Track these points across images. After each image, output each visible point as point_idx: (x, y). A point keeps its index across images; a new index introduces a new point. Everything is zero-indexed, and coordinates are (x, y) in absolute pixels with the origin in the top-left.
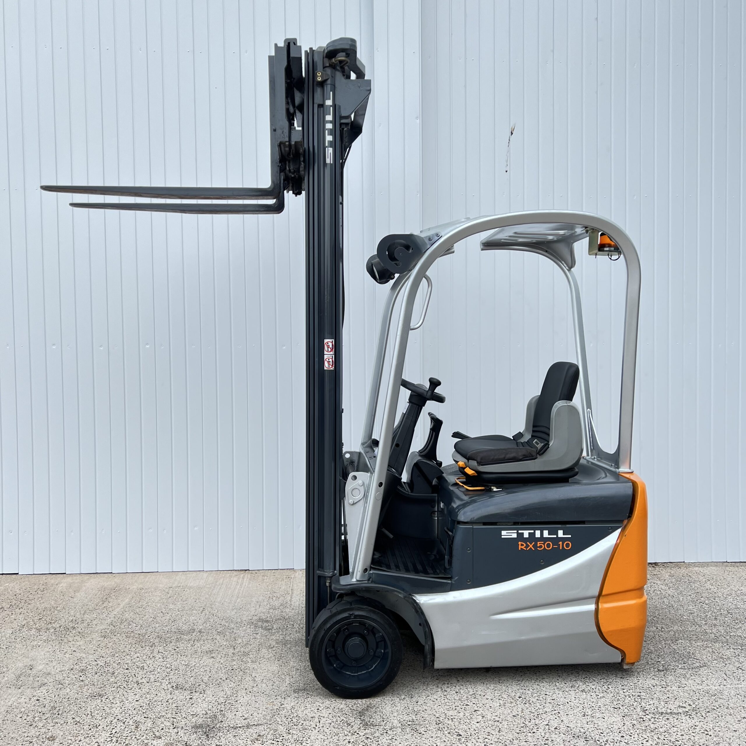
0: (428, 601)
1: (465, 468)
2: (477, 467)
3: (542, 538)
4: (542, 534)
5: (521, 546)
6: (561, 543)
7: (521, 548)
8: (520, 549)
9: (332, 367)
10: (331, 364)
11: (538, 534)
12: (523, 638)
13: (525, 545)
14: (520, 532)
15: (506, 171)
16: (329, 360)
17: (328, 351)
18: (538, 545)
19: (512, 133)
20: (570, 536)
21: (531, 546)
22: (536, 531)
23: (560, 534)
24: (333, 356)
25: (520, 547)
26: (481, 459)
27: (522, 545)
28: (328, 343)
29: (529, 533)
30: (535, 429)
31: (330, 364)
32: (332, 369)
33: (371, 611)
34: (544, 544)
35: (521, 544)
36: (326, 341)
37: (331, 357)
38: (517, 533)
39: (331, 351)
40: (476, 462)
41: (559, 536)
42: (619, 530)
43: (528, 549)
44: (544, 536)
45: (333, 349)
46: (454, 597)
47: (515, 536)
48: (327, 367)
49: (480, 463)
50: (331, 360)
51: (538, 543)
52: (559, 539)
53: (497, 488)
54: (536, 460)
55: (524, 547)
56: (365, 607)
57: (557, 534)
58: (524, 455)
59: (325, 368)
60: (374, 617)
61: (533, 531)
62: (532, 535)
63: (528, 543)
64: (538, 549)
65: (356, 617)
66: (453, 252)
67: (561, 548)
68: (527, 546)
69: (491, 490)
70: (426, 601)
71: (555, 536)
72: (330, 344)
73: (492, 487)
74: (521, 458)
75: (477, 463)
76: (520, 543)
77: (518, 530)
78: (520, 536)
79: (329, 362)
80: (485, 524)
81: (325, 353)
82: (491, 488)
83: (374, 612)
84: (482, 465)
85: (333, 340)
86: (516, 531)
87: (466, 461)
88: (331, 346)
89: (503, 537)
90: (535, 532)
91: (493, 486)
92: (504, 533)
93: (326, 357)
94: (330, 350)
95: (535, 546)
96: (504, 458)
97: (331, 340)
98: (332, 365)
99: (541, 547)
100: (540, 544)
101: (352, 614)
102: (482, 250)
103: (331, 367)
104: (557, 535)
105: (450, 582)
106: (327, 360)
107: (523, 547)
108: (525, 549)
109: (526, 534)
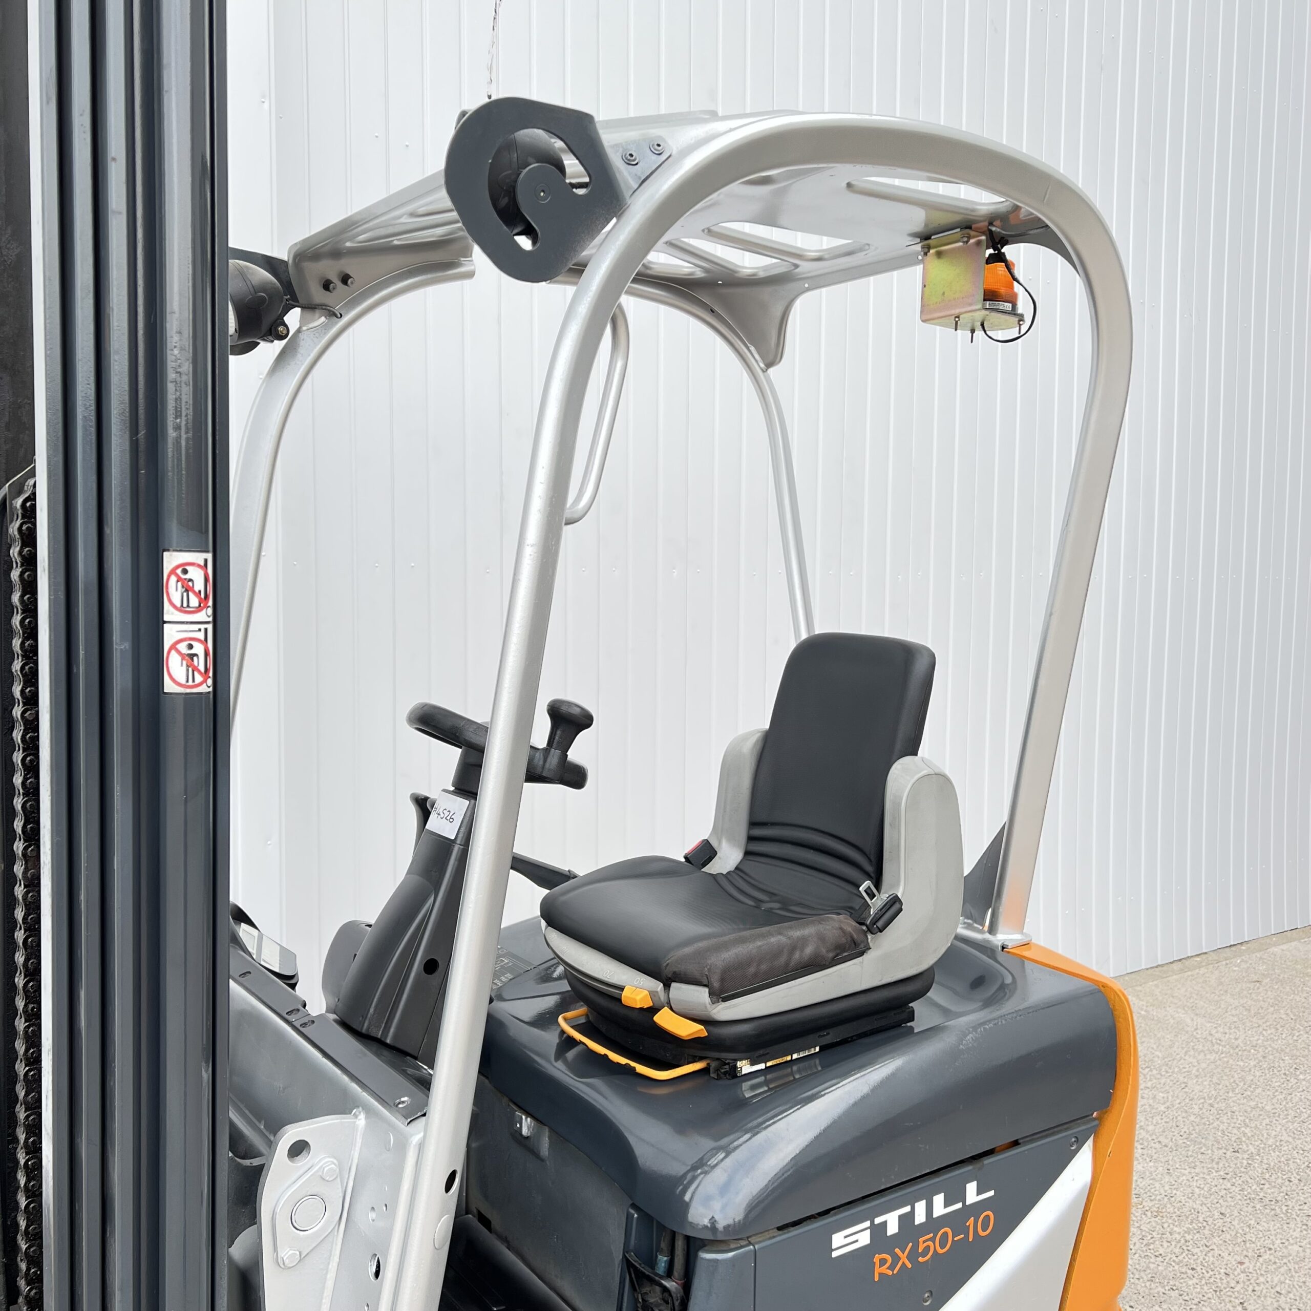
1: (654, 1010)
2: (708, 1006)
4: (929, 1209)
5: (881, 1267)
6: (971, 1222)
7: (879, 1274)
8: (877, 1279)
9: (205, 681)
10: (202, 667)
13: (890, 1260)
14: (877, 1221)
16: (191, 647)
17: (181, 609)
18: (921, 1248)
20: (991, 1193)
21: (903, 1257)
22: (916, 1205)
23: (972, 1194)
24: (210, 627)
25: (877, 1272)
26: (722, 980)
27: (883, 1262)
28: (185, 572)
29: (900, 1217)
30: (758, 832)
31: (195, 669)
32: (204, 689)
34: (933, 1240)
35: (881, 1260)
36: (171, 560)
37: (201, 636)
38: (873, 1227)
39: (199, 609)
40: (707, 990)
41: (968, 1202)
42: (1090, 1142)
43: (895, 1272)
44: (935, 1215)
45: (203, 599)
47: (864, 1239)
48: (182, 680)
49: (720, 995)
50: (199, 649)
51: (921, 1240)
52: (968, 1211)
53: (752, 1064)
55: (888, 1268)
57: (963, 1197)
59: (169, 686)
61: (907, 1209)
62: (906, 1221)
63: (897, 1250)
64: (920, 1259)
67: (971, 1238)
68: (895, 1261)
69: (733, 1073)
71: (959, 1206)
72: (197, 577)
73: (739, 1064)
75: (710, 994)
76: (877, 1258)
77: (872, 1216)
78: (878, 1231)
79: (192, 656)
81: (169, 614)
82: (735, 1067)
84: (725, 1000)
85: (209, 556)
86: (867, 1224)
87: (660, 986)
88: (199, 585)
89: (835, 1254)
90: (912, 1210)
91: (741, 1060)
92: (838, 1239)
93: (170, 634)
94: (194, 602)
95: (913, 1256)
96: (787, 965)
97: (199, 558)
98: (206, 670)
99: (926, 1251)
100: (924, 1242)
103: (199, 678)
104: (964, 1201)
106: (183, 647)
107: (884, 1269)
108: (890, 1273)
109: (892, 1221)
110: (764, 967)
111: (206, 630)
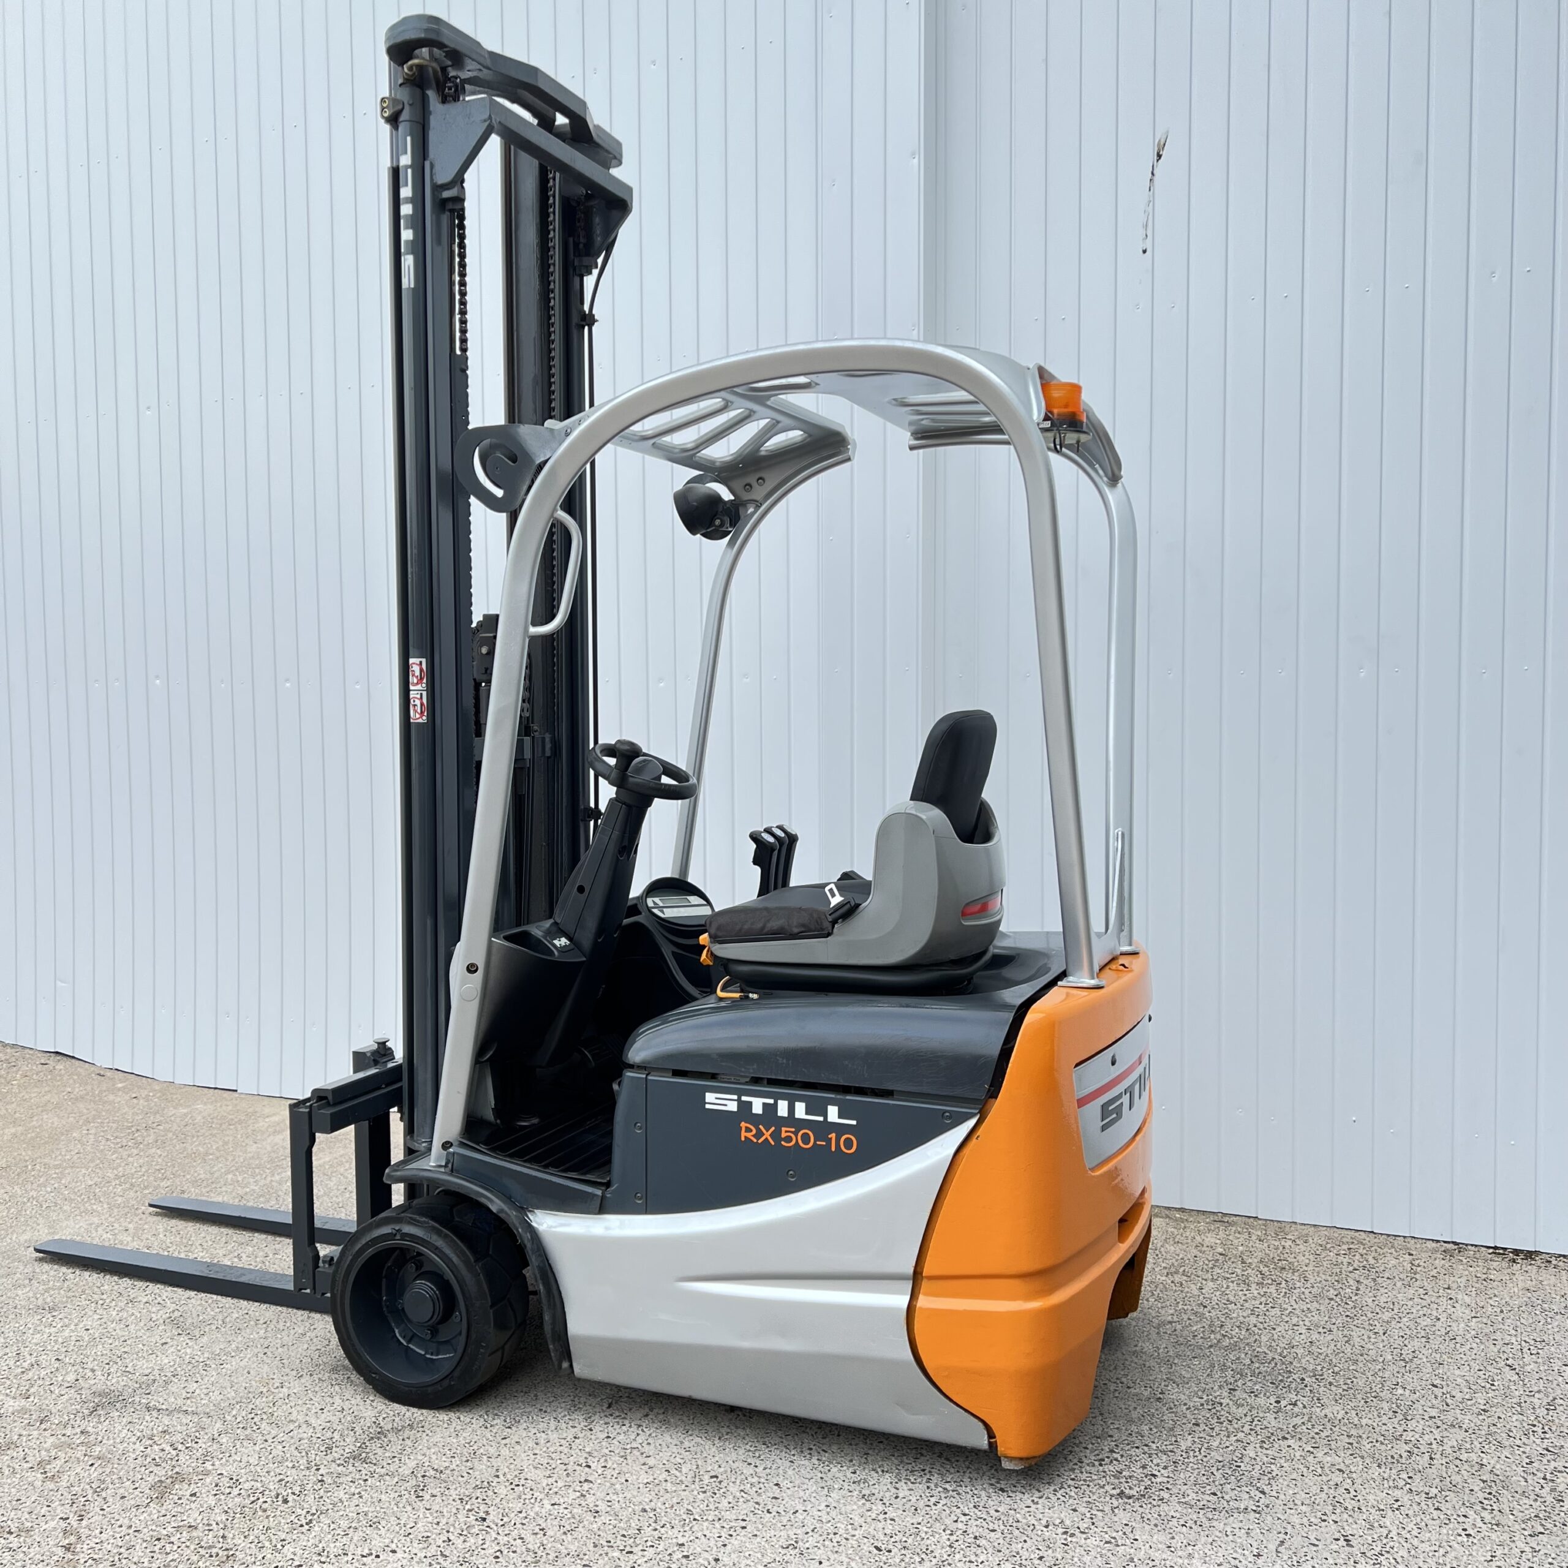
0: (555, 1227)
1: (705, 948)
2: (710, 945)
3: (791, 1119)
4: (791, 1109)
5: (746, 1132)
6: (833, 1136)
7: (745, 1137)
8: (743, 1139)
9: (421, 717)
10: (419, 711)
11: (783, 1108)
12: (746, 1344)
13: (754, 1131)
14: (744, 1098)
15: (1144, 252)
16: (415, 701)
17: (413, 683)
18: (784, 1135)
19: (1159, 156)
20: (854, 1122)
21: (767, 1135)
22: (780, 1102)
23: (833, 1114)
24: (424, 693)
25: (743, 1134)
27: (748, 1130)
28: (413, 667)
29: (764, 1104)
31: (416, 711)
32: (420, 721)
33: (434, 1229)
34: (796, 1135)
35: (746, 1127)
36: (411, 661)
37: (419, 696)
38: (739, 1100)
39: (418, 684)
40: (708, 934)
41: (830, 1119)
42: (972, 1124)
43: (760, 1141)
44: (797, 1116)
45: (421, 679)
46: (607, 1228)
47: (733, 1107)
48: (413, 716)
49: (715, 939)
50: (418, 702)
51: (784, 1129)
52: (828, 1127)
54: (829, 938)
55: (753, 1136)
56: (424, 1219)
57: (825, 1114)
58: (803, 925)
59: (412, 720)
60: (439, 1243)
61: (771, 1101)
62: (771, 1110)
63: (761, 1127)
64: (783, 1143)
65: (405, 1236)
66: (849, 459)
67: (833, 1149)
68: (759, 1134)
70: (551, 1227)
71: (821, 1119)
72: (416, 668)
73: (750, 995)
74: (796, 930)
75: (710, 937)
76: (743, 1124)
77: (740, 1093)
78: (744, 1108)
79: (415, 706)
80: (677, 1073)
81: (412, 687)
82: (748, 996)
83: (439, 1233)
85: (424, 661)
86: (735, 1097)
88: (418, 673)
89: (708, 1106)
90: (776, 1103)
91: (753, 992)
92: (710, 1097)
93: (412, 696)
94: (416, 681)
95: (776, 1135)
96: (763, 928)
97: (417, 661)
98: (422, 713)
99: (788, 1139)
100: (786, 1132)
101: (398, 1231)
102: (912, 448)
103: (418, 716)
104: (826, 1117)
105: (599, 1192)
107: (749, 1135)
108: (755, 1141)
109: (757, 1105)
110: (746, 927)
111: (421, 694)
